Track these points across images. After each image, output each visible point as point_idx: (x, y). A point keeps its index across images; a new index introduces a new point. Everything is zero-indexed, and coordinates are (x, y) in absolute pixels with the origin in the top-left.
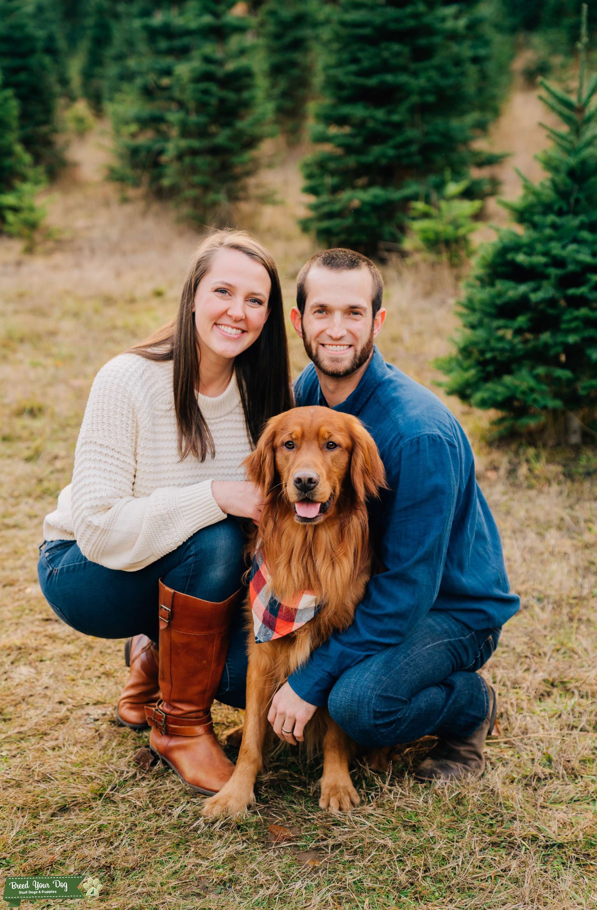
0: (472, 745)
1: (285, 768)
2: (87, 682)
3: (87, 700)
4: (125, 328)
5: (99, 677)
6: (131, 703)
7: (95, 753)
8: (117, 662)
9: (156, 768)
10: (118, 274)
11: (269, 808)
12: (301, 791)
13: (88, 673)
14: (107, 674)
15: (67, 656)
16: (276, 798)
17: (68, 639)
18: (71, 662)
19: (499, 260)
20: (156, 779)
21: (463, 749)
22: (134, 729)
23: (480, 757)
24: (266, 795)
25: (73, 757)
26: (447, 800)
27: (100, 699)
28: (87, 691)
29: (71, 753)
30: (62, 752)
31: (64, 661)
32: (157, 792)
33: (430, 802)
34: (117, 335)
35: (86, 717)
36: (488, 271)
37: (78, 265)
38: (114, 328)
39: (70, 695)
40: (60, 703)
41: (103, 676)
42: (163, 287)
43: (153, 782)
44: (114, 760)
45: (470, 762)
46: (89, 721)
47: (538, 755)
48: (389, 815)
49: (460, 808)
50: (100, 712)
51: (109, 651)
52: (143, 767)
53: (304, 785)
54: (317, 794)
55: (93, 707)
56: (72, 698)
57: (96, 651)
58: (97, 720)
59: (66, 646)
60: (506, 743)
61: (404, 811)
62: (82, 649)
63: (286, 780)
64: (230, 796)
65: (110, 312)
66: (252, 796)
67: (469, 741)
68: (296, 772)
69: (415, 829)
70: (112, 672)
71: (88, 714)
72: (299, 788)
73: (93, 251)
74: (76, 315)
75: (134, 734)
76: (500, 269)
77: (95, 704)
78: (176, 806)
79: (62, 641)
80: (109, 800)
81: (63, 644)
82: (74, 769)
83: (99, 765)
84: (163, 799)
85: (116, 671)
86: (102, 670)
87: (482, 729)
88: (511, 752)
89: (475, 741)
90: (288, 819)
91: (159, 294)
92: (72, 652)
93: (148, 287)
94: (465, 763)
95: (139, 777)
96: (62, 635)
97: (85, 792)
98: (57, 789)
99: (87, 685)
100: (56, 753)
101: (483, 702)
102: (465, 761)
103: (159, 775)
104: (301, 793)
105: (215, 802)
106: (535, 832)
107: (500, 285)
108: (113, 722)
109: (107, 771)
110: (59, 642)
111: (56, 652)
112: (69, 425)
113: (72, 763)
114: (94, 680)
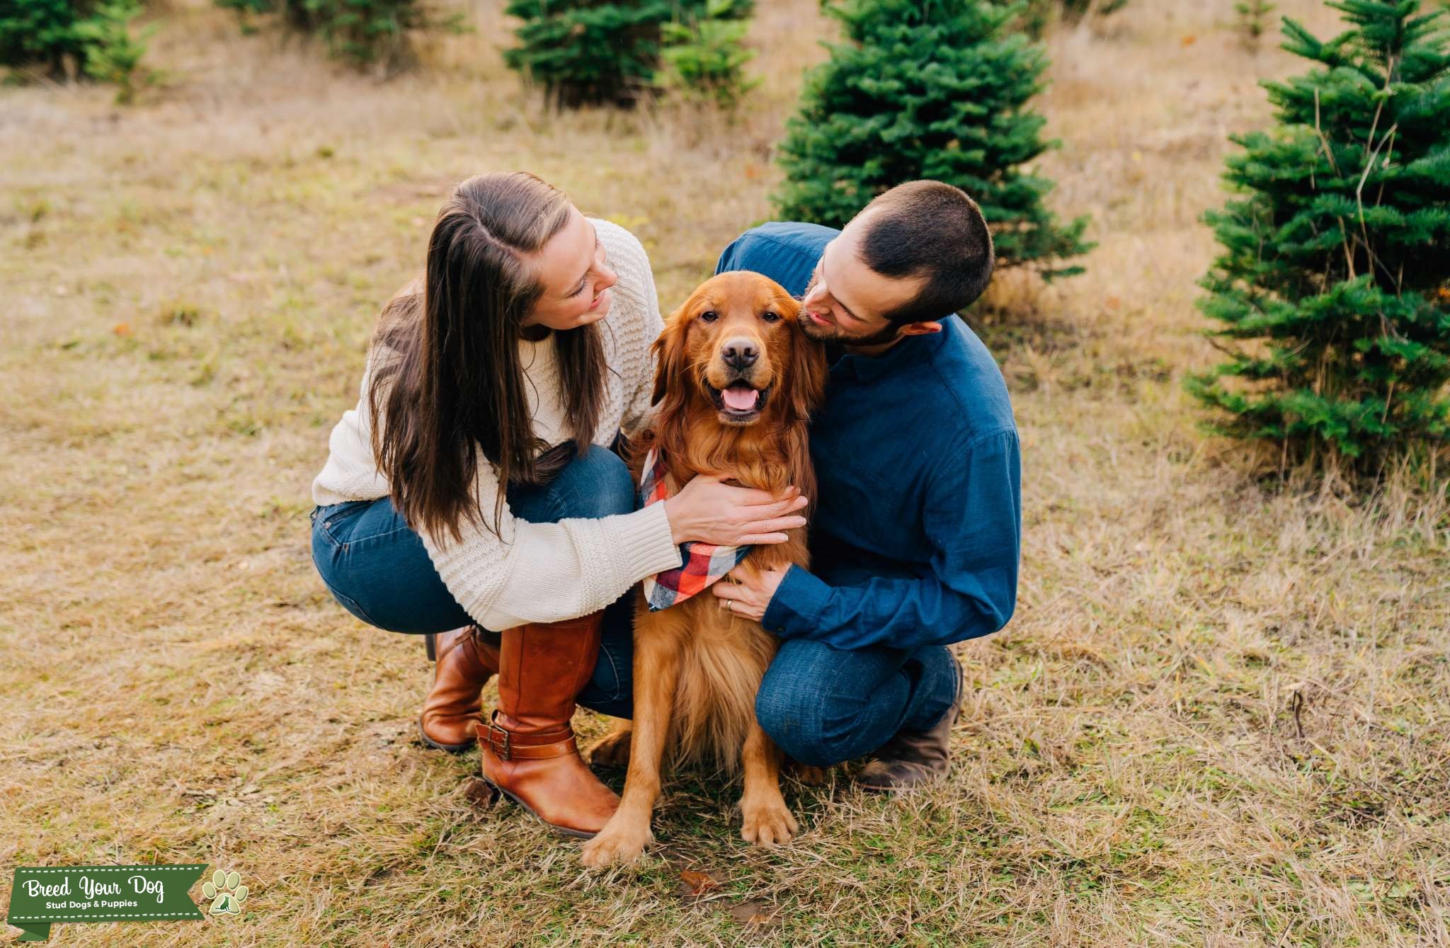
0: (935, 739)
1: (683, 790)
2: (364, 688)
3: (371, 716)
4: (288, 200)
5: (379, 682)
6: (443, 715)
7: (402, 788)
8: (399, 659)
9: (499, 804)
10: (265, 130)
11: (672, 847)
12: (711, 820)
13: (361, 676)
14: (390, 676)
15: (324, 654)
16: (679, 832)
17: (320, 630)
18: (333, 662)
19: (834, 87)
20: (503, 819)
21: (922, 746)
22: (452, 751)
23: (944, 754)
24: (664, 830)
25: (371, 797)
26: (917, 815)
27: (388, 712)
28: (367, 702)
29: (369, 792)
30: (353, 792)
31: (322, 661)
32: (510, 839)
33: (895, 820)
34: (281, 209)
35: (374, 739)
36: (821, 102)
37: (199, 118)
38: (273, 201)
39: (343, 709)
40: (332, 721)
41: (385, 679)
42: (330, 145)
43: (499, 824)
44: (435, 796)
45: (932, 762)
46: (380, 744)
47: (1017, 744)
48: (843, 842)
49: (937, 825)
50: (393, 730)
51: (384, 643)
52: (480, 804)
53: (715, 811)
54: (737, 822)
55: (382, 724)
56: (348, 714)
57: (365, 644)
58: (393, 742)
59: (318, 640)
60: (965, 730)
61: (862, 835)
62: (343, 644)
63: (686, 807)
64: (618, 837)
65: (261, 180)
66: (649, 833)
67: (930, 735)
68: (697, 794)
69: (883, 858)
70: (396, 671)
71: (377, 735)
72: (708, 816)
73: (217, 100)
74: (213, 186)
75: (452, 758)
76: (836, 100)
77: (382, 720)
78: (541, 856)
79: (311, 634)
80: (443, 855)
81: (314, 637)
82: (381, 815)
83: (416, 807)
84: (521, 847)
85: (400, 670)
86: (380, 671)
87: (947, 717)
88: (976, 742)
89: (938, 734)
90: (705, 861)
91: (326, 154)
92: (332, 648)
93: (309, 146)
94: (925, 764)
95: (477, 819)
96: (308, 625)
97: (405, 847)
98: (363, 844)
99: (364, 693)
100: (346, 792)
101: (951, 683)
102: (925, 760)
103: (506, 815)
104: (710, 822)
105: (599, 847)
106: (1046, 848)
107: (840, 121)
108: (417, 744)
109: (428, 813)
110: (307, 636)
111: (307, 649)
112: (242, 335)
113: (374, 806)
114: (373, 685)
